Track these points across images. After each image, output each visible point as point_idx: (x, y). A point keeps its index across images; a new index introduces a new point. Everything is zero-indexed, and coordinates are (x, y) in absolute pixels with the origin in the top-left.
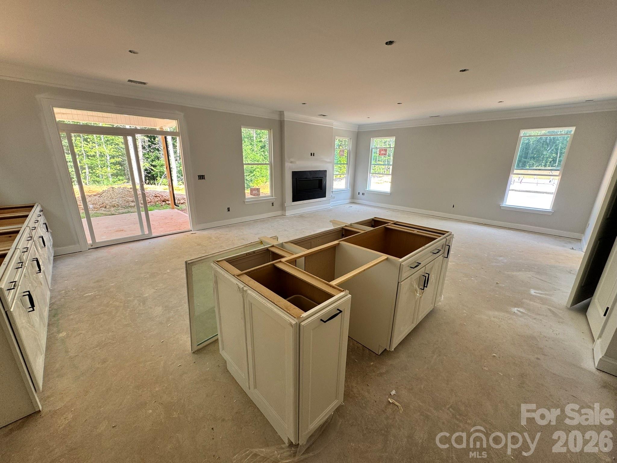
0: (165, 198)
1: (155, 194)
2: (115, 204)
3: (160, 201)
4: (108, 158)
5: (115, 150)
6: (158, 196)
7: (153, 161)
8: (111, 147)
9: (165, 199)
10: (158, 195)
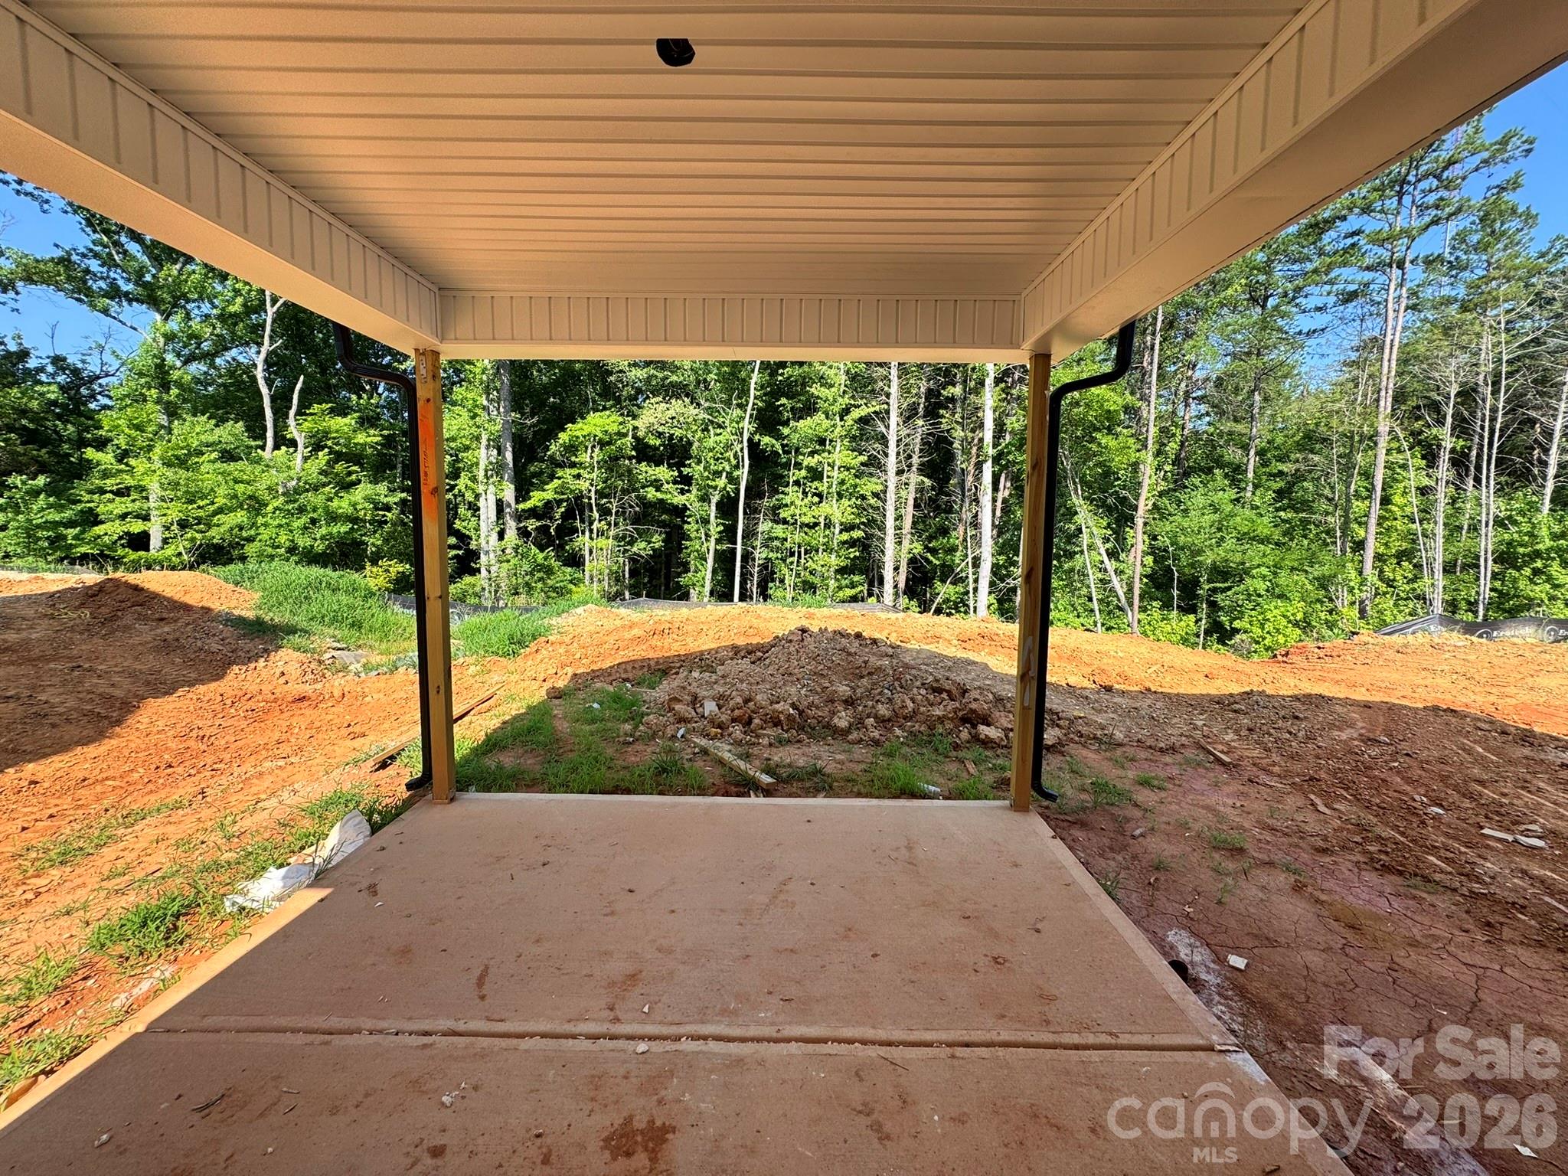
0: (974, 706)
1: (937, 681)
2: (782, 712)
3: (952, 719)
4: (837, 531)
5: (855, 510)
6: (947, 688)
7: (930, 538)
8: (847, 503)
9: (973, 711)
10: (947, 685)
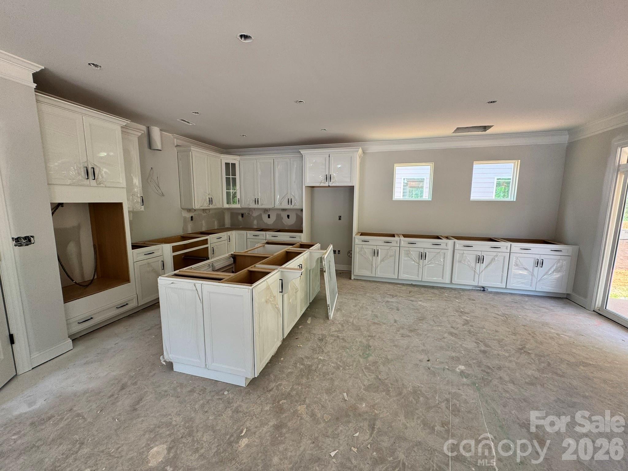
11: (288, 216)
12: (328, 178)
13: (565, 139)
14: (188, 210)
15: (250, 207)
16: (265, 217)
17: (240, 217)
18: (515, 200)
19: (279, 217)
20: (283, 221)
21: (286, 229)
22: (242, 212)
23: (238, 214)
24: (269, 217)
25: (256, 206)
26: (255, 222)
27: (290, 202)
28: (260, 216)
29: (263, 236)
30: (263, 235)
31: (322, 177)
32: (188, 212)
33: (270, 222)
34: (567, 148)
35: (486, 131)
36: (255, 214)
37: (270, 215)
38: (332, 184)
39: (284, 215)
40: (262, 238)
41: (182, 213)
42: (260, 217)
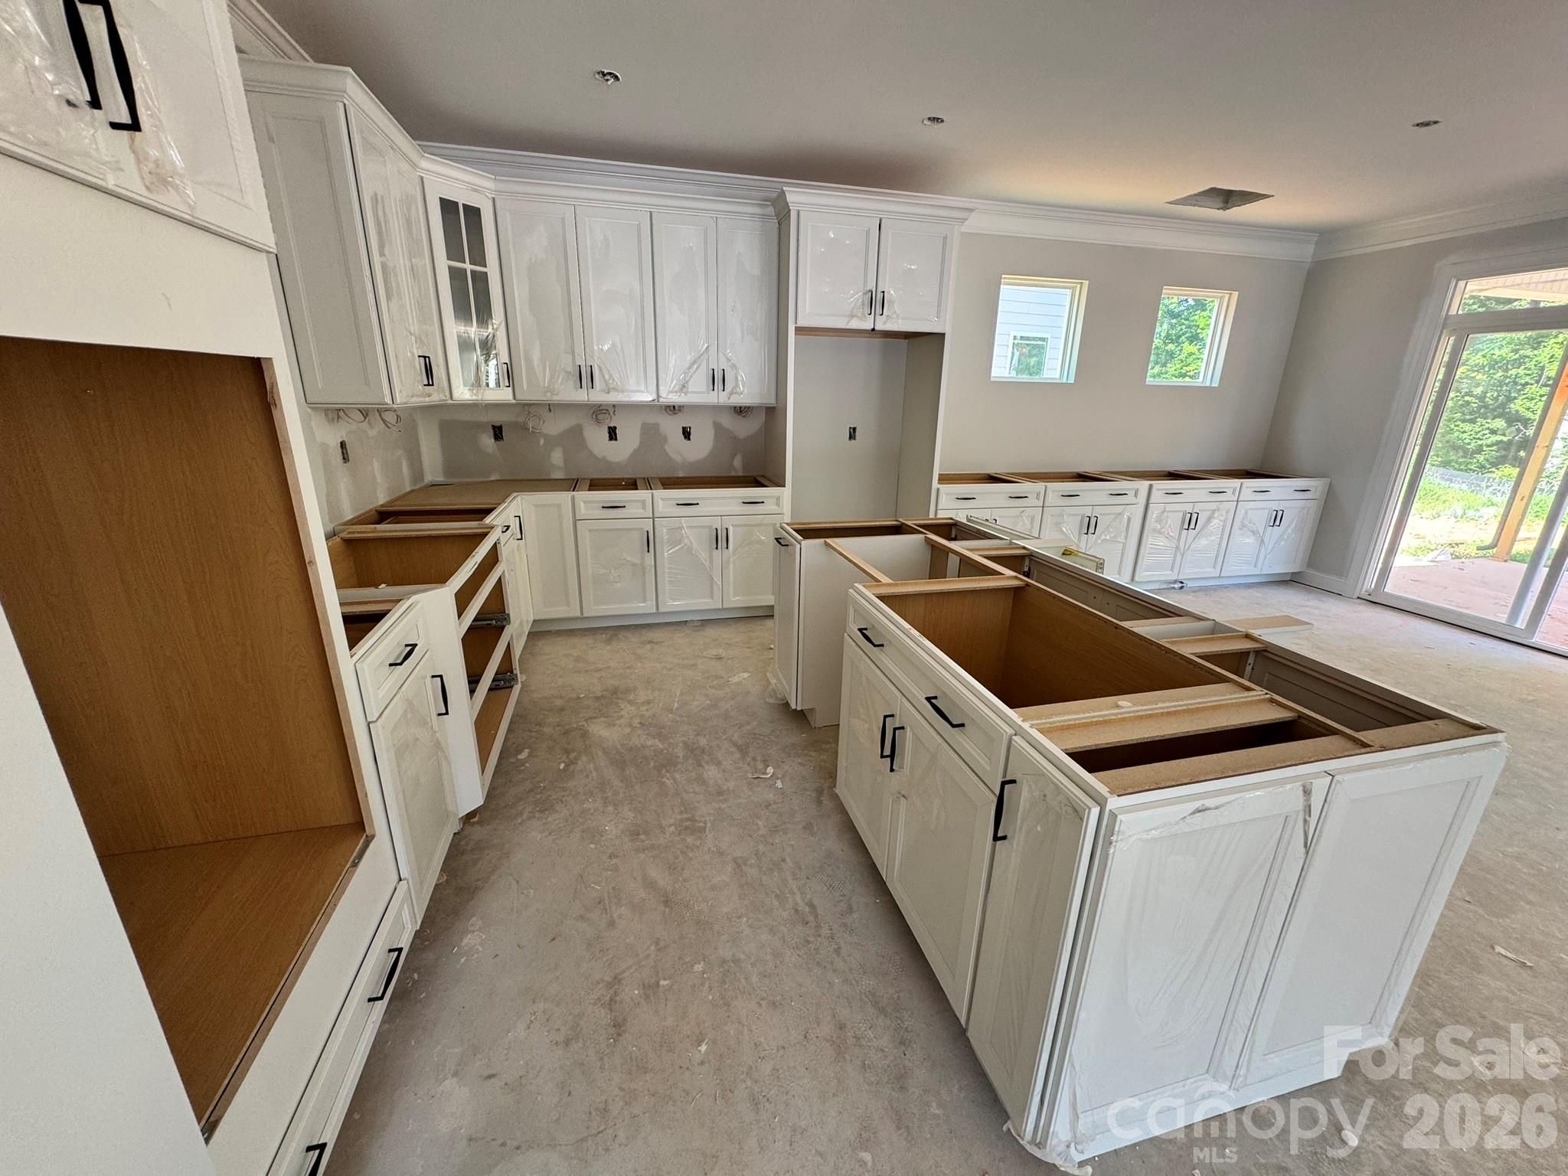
11: (687, 434)
12: (875, 302)
13: (1307, 252)
14: (326, 410)
15: (555, 398)
16: (596, 437)
17: (488, 441)
18: (1215, 384)
19: (650, 434)
20: (667, 447)
21: (681, 476)
22: (498, 418)
23: (479, 426)
24: (613, 434)
25: (582, 396)
26: (557, 457)
27: (717, 380)
28: (576, 432)
29: (644, 508)
30: (643, 502)
31: (855, 297)
32: (331, 421)
33: (619, 453)
34: (1308, 273)
35: (1224, 208)
36: (553, 426)
37: (615, 428)
38: (885, 323)
39: (671, 427)
40: (640, 512)
41: (313, 423)
42: (574, 438)
